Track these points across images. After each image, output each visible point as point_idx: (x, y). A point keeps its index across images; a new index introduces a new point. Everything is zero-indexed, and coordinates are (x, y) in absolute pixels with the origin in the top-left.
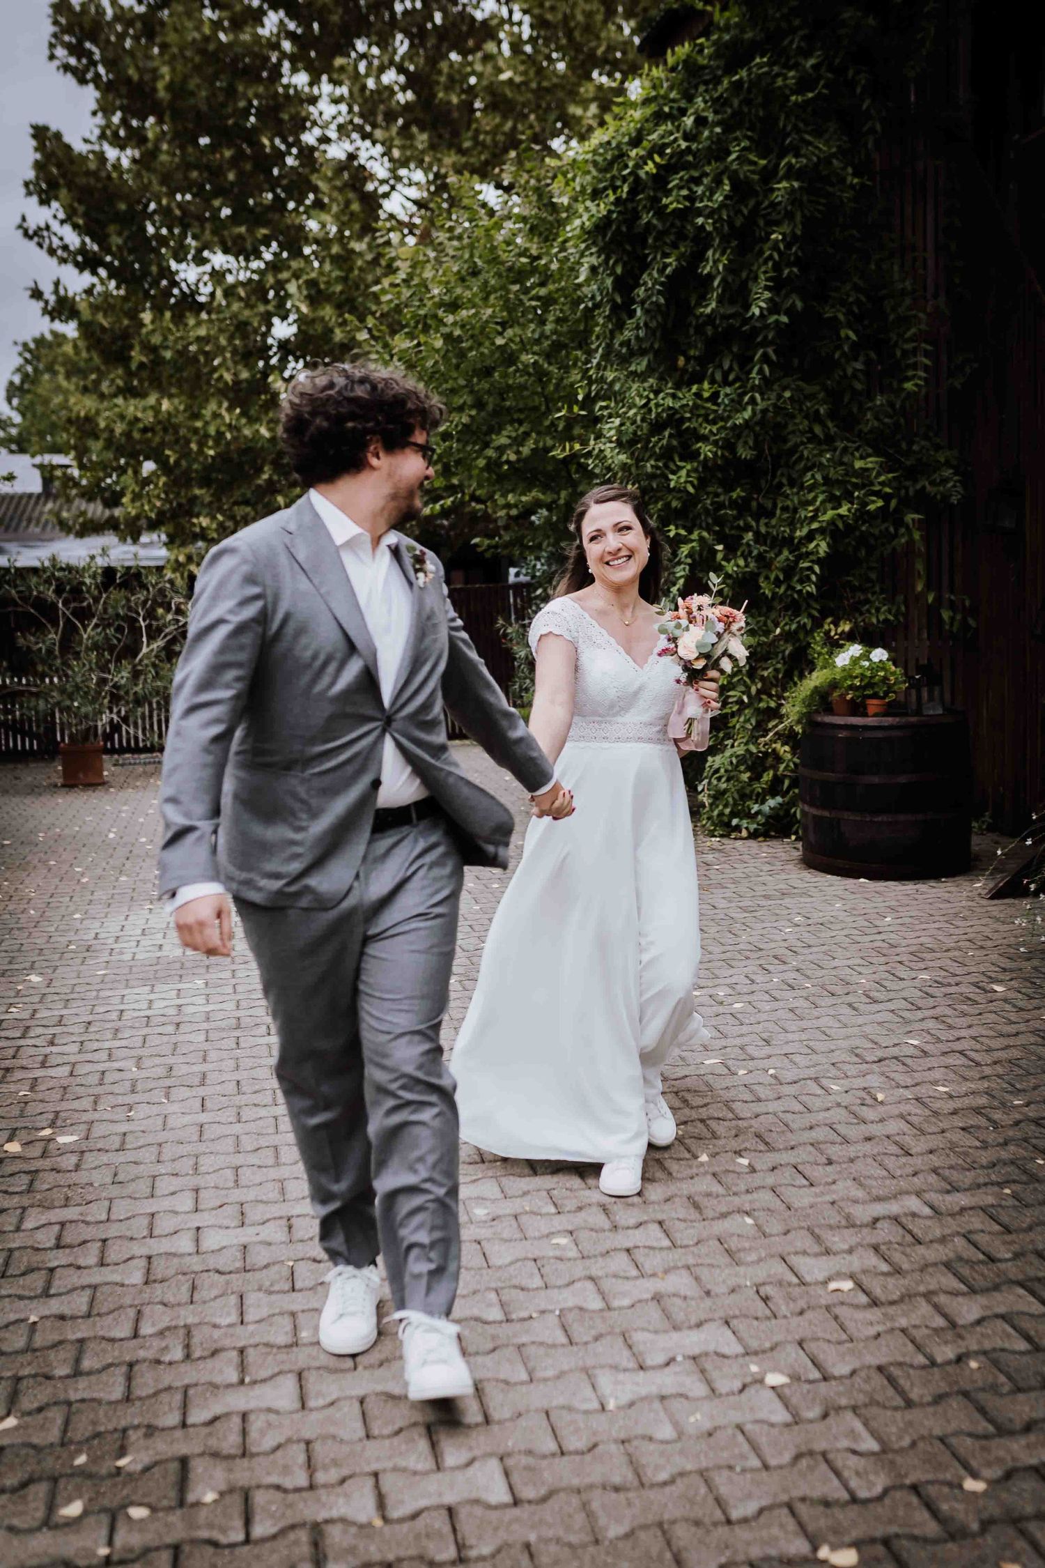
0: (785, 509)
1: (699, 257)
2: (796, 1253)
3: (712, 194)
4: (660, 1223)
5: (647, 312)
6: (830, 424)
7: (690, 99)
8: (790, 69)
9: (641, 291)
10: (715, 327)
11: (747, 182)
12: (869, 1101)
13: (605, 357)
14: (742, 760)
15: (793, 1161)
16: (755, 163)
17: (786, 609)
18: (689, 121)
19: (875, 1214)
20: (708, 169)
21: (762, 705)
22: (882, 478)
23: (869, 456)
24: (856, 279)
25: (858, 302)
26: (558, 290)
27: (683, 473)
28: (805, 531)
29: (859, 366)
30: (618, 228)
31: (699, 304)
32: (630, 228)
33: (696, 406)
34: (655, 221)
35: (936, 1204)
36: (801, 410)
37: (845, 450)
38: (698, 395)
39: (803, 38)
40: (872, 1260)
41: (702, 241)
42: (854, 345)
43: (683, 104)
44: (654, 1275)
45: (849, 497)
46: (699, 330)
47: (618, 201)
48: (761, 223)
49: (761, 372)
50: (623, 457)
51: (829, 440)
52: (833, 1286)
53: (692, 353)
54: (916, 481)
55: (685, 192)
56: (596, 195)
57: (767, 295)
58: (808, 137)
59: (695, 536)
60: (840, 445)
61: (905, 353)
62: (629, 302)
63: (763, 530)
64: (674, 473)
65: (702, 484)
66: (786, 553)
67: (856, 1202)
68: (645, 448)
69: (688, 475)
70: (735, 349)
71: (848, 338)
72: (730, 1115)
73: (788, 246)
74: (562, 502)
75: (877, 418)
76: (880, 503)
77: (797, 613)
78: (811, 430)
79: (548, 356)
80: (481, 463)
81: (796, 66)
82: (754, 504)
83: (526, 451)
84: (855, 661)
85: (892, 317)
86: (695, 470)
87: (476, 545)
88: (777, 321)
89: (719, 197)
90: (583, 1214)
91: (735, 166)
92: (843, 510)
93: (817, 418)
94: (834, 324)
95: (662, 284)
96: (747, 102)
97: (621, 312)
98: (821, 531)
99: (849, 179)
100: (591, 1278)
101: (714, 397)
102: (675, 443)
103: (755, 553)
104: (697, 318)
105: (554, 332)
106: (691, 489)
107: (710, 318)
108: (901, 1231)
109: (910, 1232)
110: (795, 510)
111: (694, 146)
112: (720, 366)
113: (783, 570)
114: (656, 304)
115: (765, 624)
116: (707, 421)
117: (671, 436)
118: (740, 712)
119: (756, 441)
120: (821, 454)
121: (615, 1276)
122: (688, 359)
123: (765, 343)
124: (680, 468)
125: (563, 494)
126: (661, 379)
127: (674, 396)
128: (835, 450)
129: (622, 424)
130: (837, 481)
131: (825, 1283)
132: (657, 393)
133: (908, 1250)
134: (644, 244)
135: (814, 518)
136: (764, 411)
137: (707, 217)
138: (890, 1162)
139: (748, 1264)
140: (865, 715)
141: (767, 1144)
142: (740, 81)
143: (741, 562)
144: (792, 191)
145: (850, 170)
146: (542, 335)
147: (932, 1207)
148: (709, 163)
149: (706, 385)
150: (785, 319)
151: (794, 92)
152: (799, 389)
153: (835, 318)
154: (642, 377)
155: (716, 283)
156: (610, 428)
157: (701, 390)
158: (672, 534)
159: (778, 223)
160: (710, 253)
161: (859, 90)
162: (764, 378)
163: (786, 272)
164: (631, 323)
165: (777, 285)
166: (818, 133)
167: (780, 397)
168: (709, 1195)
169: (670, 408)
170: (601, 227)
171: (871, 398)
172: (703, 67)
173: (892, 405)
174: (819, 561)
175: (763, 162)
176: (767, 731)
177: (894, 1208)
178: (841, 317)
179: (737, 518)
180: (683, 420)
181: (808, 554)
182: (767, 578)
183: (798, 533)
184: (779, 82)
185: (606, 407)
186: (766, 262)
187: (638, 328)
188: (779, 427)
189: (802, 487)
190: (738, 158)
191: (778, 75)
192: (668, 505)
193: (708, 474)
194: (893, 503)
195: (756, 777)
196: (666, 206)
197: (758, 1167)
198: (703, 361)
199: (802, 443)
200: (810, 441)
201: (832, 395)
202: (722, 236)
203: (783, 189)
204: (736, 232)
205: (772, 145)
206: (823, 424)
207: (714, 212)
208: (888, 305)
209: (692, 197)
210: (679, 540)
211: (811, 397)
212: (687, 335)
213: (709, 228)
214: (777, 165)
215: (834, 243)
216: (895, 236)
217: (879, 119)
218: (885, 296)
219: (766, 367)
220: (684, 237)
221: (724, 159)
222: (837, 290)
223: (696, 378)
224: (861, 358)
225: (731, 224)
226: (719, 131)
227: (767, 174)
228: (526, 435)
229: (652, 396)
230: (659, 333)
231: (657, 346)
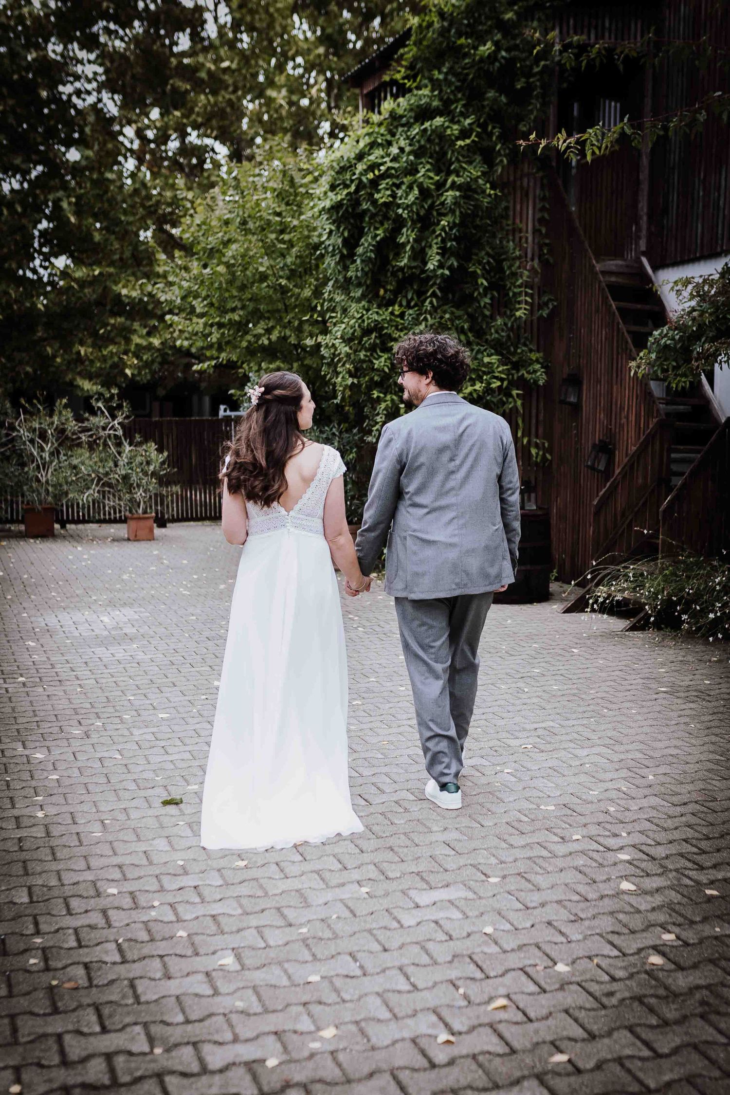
1: (397, 232)
3: (407, 195)
5: (362, 261)
6: (470, 335)
7: (393, 135)
8: (455, 124)
9: (360, 250)
10: (404, 273)
11: (428, 189)
13: (335, 286)
16: (431, 178)
18: (394, 150)
22: (500, 369)
23: (492, 355)
24: (488, 249)
25: (488, 263)
26: (298, 238)
27: (383, 359)
29: (487, 300)
30: (347, 209)
31: (395, 260)
32: (353, 209)
33: (391, 320)
34: (371, 208)
36: (453, 325)
37: (478, 351)
38: (392, 313)
39: (464, 106)
41: (399, 223)
42: (485, 288)
43: (389, 137)
45: (481, 379)
46: (394, 274)
47: (348, 193)
48: (435, 213)
49: (431, 303)
50: (346, 349)
53: (389, 287)
54: (518, 371)
55: (389, 192)
56: (334, 188)
57: (438, 257)
58: (464, 165)
59: (388, 397)
60: (476, 348)
61: (515, 294)
62: (351, 256)
64: (377, 359)
68: (360, 343)
69: (386, 362)
70: (415, 287)
71: (482, 284)
73: (451, 229)
75: (497, 332)
76: (499, 383)
79: (290, 280)
80: (244, 344)
81: (459, 122)
83: (275, 338)
85: (508, 273)
86: (388, 358)
87: (232, 395)
88: (442, 274)
89: (411, 198)
91: (421, 180)
92: (477, 387)
93: (461, 331)
94: (474, 275)
95: (373, 246)
96: (429, 140)
97: (347, 260)
99: (488, 191)
101: (402, 315)
102: (378, 341)
104: (393, 267)
105: (294, 264)
106: (387, 370)
107: (402, 269)
111: (396, 165)
112: (406, 297)
114: (370, 258)
116: (397, 329)
117: (376, 337)
122: (386, 291)
123: (434, 286)
124: (380, 357)
125: (295, 365)
126: (369, 302)
127: (377, 313)
129: (345, 328)
132: (368, 310)
134: (362, 221)
136: (433, 326)
137: (404, 209)
142: (425, 130)
144: (455, 198)
145: (488, 185)
146: (285, 265)
148: (406, 176)
149: (397, 307)
150: (447, 272)
151: (458, 139)
152: (452, 313)
153: (475, 272)
154: (359, 300)
155: (408, 248)
156: (338, 330)
157: (394, 310)
158: (375, 396)
159: (445, 215)
160: (405, 230)
161: (494, 138)
162: (433, 306)
163: (449, 244)
164: (352, 267)
165: (444, 251)
166: (470, 163)
167: (443, 318)
169: (376, 321)
170: (336, 207)
171: (494, 320)
172: (401, 117)
173: (506, 324)
175: (437, 178)
178: (479, 271)
180: (383, 328)
184: (449, 132)
185: (335, 317)
186: (437, 237)
187: (357, 270)
190: (423, 175)
191: (448, 127)
192: (372, 379)
194: (505, 383)
196: (378, 199)
198: (396, 292)
201: (472, 318)
202: (412, 220)
203: (450, 196)
204: (420, 219)
205: (443, 168)
206: (465, 334)
207: (408, 206)
208: (505, 265)
209: (394, 196)
210: (379, 400)
211: (459, 318)
212: (386, 276)
213: (405, 216)
214: (446, 181)
215: (476, 227)
216: (510, 222)
217: (505, 156)
218: (504, 260)
219: (434, 300)
220: (388, 219)
221: (414, 175)
222: (477, 255)
223: (391, 303)
224: (489, 296)
225: (418, 214)
226: (412, 158)
227: (440, 185)
228: (273, 327)
229: (364, 312)
230: (370, 275)
231: (368, 282)
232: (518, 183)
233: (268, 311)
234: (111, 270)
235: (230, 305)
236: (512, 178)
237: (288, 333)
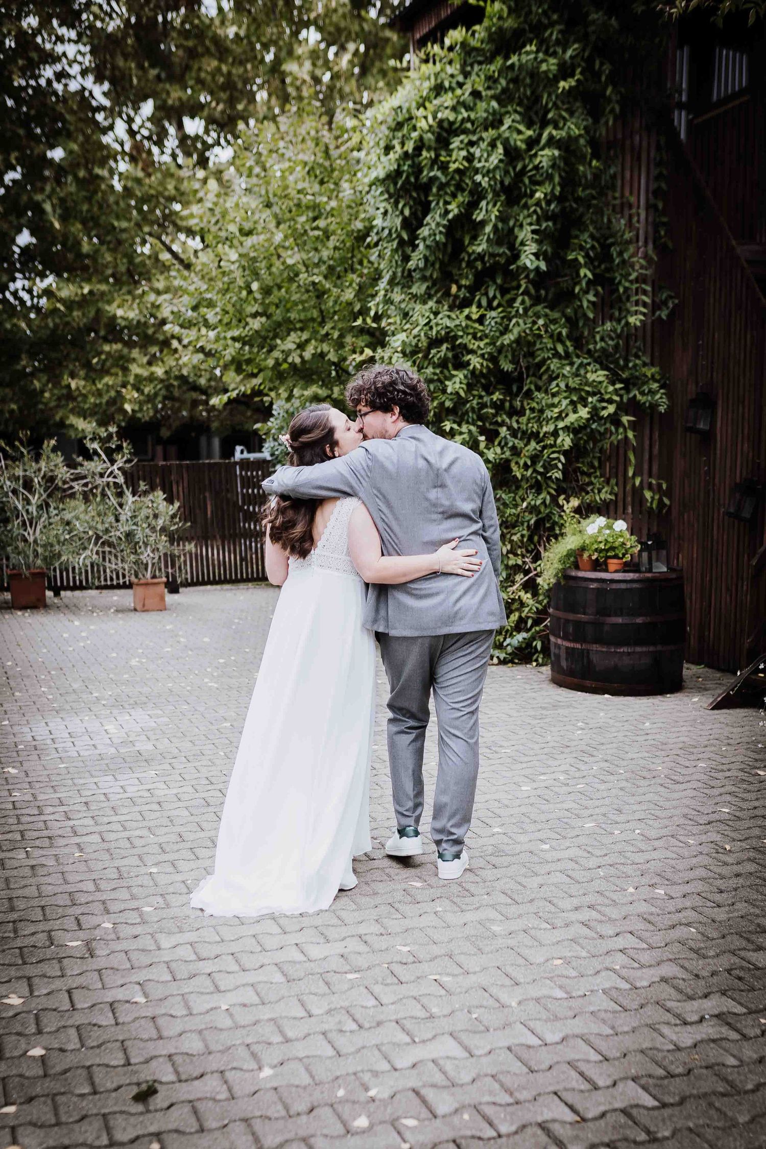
0: (532, 410)
1: (473, 205)
3: (488, 156)
5: (427, 247)
6: (568, 343)
7: (467, 75)
9: (424, 232)
10: (483, 263)
11: (517, 148)
13: (392, 282)
16: (521, 133)
17: (531, 487)
18: (466, 94)
21: (511, 563)
22: (610, 388)
23: (598, 370)
24: (591, 229)
25: (593, 247)
27: (457, 380)
28: (551, 428)
29: (592, 298)
30: (407, 178)
31: (471, 243)
32: (417, 178)
33: (467, 326)
34: (438, 175)
36: (547, 331)
37: (581, 365)
38: (468, 317)
39: (561, 32)
41: (477, 194)
42: (590, 282)
43: (460, 79)
45: (584, 402)
46: (470, 263)
48: (527, 181)
49: (523, 303)
51: (567, 356)
53: (463, 282)
54: (628, 391)
55: (464, 153)
58: (564, 113)
59: (464, 428)
60: (578, 361)
61: (627, 292)
62: (413, 240)
63: (515, 425)
64: (449, 380)
65: (470, 387)
66: (533, 444)
68: (426, 357)
69: (461, 382)
70: (499, 281)
71: (585, 276)
73: (549, 203)
75: (603, 340)
76: (612, 408)
77: (539, 492)
78: (555, 349)
81: (555, 54)
82: (508, 405)
84: (601, 530)
85: (617, 261)
86: (465, 378)
89: (494, 160)
91: (507, 134)
92: (582, 413)
93: (559, 339)
94: (575, 264)
95: (444, 226)
96: (515, 81)
98: (566, 429)
101: (481, 320)
102: (450, 355)
103: (510, 444)
104: (470, 255)
106: (462, 393)
107: (481, 257)
110: (541, 411)
111: (473, 116)
112: (486, 294)
113: (531, 457)
114: (438, 242)
115: (515, 499)
116: (475, 338)
117: (447, 349)
119: (513, 356)
120: (563, 367)
122: (459, 288)
123: (527, 280)
124: (454, 376)
126: (437, 302)
127: (449, 317)
128: (573, 364)
129: (407, 338)
130: (575, 389)
132: (436, 314)
134: (428, 193)
135: (560, 417)
137: (484, 175)
140: (607, 571)
142: (511, 66)
143: (498, 450)
144: (553, 158)
148: (486, 130)
149: (474, 308)
151: (557, 78)
152: (546, 315)
153: (576, 259)
154: (423, 300)
155: (488, 229)
156: (397, 341)
157: (470, 313)
158: (447, 428)
159: (539, 183)
160: (483, 204)
161: (603, 78)
162: (525, 307)
163: (546, 225)
164: (414, 255)
166: (571, 111)
167: (535, 323)
169: (447, 327)
170: (392, 177)
174: (565, 453)
175: (530, 133)
176: (514, 583)
178: (581, 260)
179: (495, 415)
180: (456, 337)
181: (554, 446)
182: (517, 463)
183: (545, 429)
184: (544, 67)
185: (394, 324)
186: (530, 216)
187: (420, 261)
188: (531, 344)
189: (548, 393)
190: (509, 128)
191: (543, 61)
192: (442, 404)
193: (475, 380)
196: (448, 164)
198: (473, 289)
199: (549, 358)
200: (554, 357)
201: (572, 323)
202: (494, 191)
203: (545, 156)
204: (506, 189)
205: (535, 118)
206: (563, 343)
207: (489, 171)
208: (614, 251)
209: (470, 158)
211: (554, 321)
212: (460, 268)
213: (485, 184)
214: (540, 135)
215: (578, 200)
216: (617, 195)
217: (617, 102)
218: (613, 244)
219: (527, 300)
220: (463, 190)
221: (498, 128)
222: (577, 237)
223: (466, 303)
224: (592, 293)
225: (502, 182)
226: (494, 104)
227: (532, 143)
228: (307, 341)
229: (432, 316)
230: (437, 266)
231: (435, 276)
232: (628, 142)
233: (300, 321)
234: (103, 287)
236: (620, 136)
237: (325, 347)
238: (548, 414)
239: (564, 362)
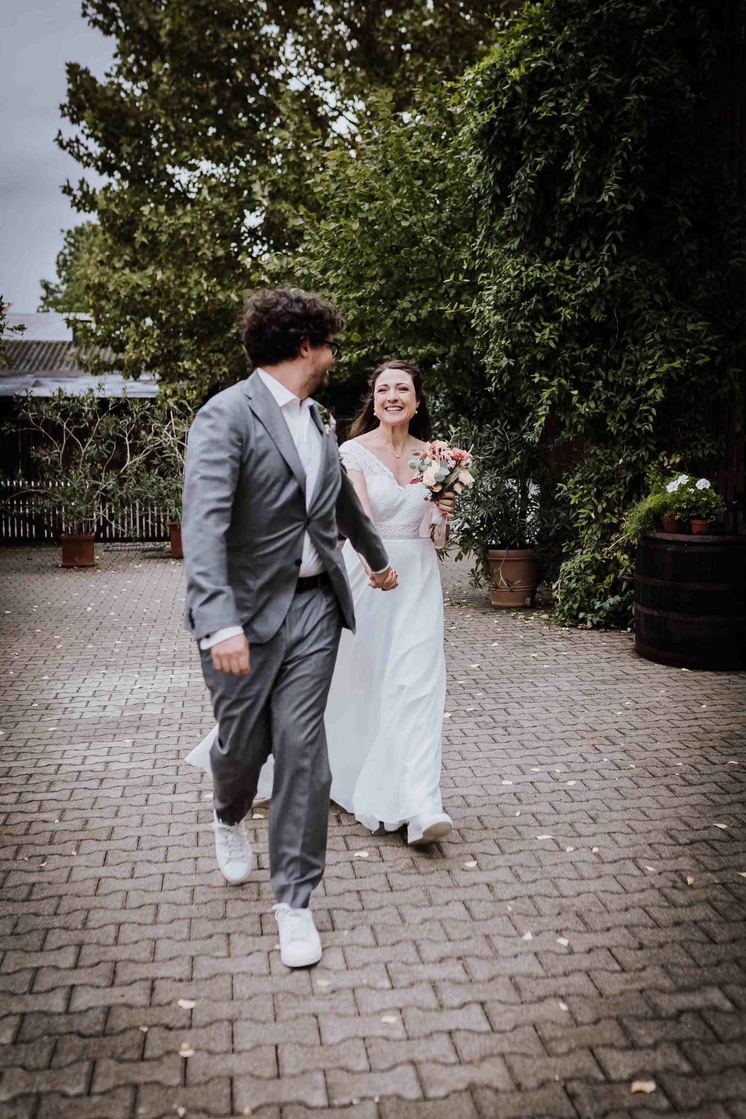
0: (629, 362)
1: (563, 157)
2: (604, 1046)
3: (575, 105)
4: (482, 1004)
5: (520, 200)
6: (668, 294)
8: (642, 5)
9: (516, 184)
10: (575, 214)
11: (604, 96)
12: (680, 884)
13: (487, 238)
14: (588, 565)
15: (608, 943)
16: (611, 81)
17: (628, 443)
18: (558, 47)
19: (680, 1006)
20: (571, 86)
21: (606, 521)
22: (710, 339)
23: (700, 320)
24: (692, 177)
25: (694, 195)
26: (452, 185)
27: (547, 331)
28: (645, 380)
29: (693, 247)
30: (499, 132)
31: (561, 196)
32: (509, 133)
33: (558, 278)
34: (529, 127)
35: (737, 997)
36: (644, 282)
37: (680, 315)
38: (560, 269)
40: (675, 1058)
41: (566, 143)
42: (689, 230)
44: (470, 1062)
45: (682, 354)
46: (563, 216)
47: (499, 112)
48: (615, 128)
49: (610, 250)
50: (498, 317)
51: (666, 308)
52: (637, 1086)
53: (557, 234)
54: (737, 342)
55: (551, 105)
56: (483, 107)
57: (615, 186)
58: (654, 60)
59: (555, 382)
60: (676, 311)
61: (731, 237)
62: (506, 192)
63: (611, 379)
64: (539, 331)
65: (562, 340)
66: (629, 398)
67: (662, 991)
68: (517, 310)
69: (551, 333)
70: (591, 232)
71: (684, 223)
72: (556, 893)
73: (636, 147)
74: (452, 354)
75: (707, 290)
76: (707, 359)
77: (637, 447)
78: (652, 299)
79: (443, 238)
80: (389, 322)
82: (604, 358)
83: (424, 313)
84: (682, 488)
85: (720, 208)
86: (557, 329)
88: (624, 209)
89: (580, 108)
90: (414, 991)
91: (594, 83)
92: (677, 364)
93: (657, 289)
94: (673, 213)
95: (532, 178)
97: (500, 201)
98: (658, 380)
99: (688, 95)
100: (413, 1063)
101: (573, 271)
102: (541, 307)
103: (604, 397)
104: (562, 206)
105: (449, 218)
106: (552, 345)
107: (572, 205)
108: (703, 1026)
109: (711, 1028)
110: (637, 364)
111: (562, 68)
112: (580, 245)
113: (625, 411)
114: (528, 194)
115: (611, 455)
116: (567, 290)
117: (538, 301)
118: (589, 525)
119: (607, 307)
120: (660, 317)
121: (435, 1061)
122: (553, 240)
123: (614, 227)
124: (544, 327)
125: (453, 347)
126: (531, 255)
127: (541, 269)
128: (671, 315)
129: (498, 292)
130: (672, 341)
131: (629, 1081)
132: (527, 267)
133: (709, 1048)
134: (520, 146)
135: (652, 371)
136: (614, 283)
137: (570, 124)
138: (696, 950)
139: (558, 1056)
140: (690, 533)
141: (585, 924)
142: (601, 14)
143: (592, 405)
144: (640, 102)
145: (688, 88)
146: (440, 221)
147: (732, 1001)
148: (573, 81)
149: (567, 261)
150: (630, 207)
152: (643, 265)
153: (675, 208)
154: (515, 253)
155: (576, 178)
156: (488, 296)
157: (563, 264)
158: (536, 380)
159: (628, 129)
160: (572, 153)
161: (698, 23)
162: (612, 255)
163: (633, 168)
164: (507, 209)
165: (626, 180)
166: (663, 57)
167: (627, 270)
168: (529, 976)
169: (538, 279)
170: (485, 132)
171: (702, 273)
172: (572, 5)
173: (719, 279)
174: (656, 405)
175: (618, 80)
176: (609, 543)
177: (696, 1000)
178: (679, 206)
179: (590, 369)
180: (547, 289)
181: (647, 399)
182: (613, 418)
184: (633, 15)
185: (488, 278)
186: (617, 160)
187: (512, 214)
188: (626, 295)
189: (643, 345)
190: (597, 76)
191: (632, 10)
192: (534, 357)
193: (566, 333)
194: (718, 359)
195: (600, 579)
196: (538, 114)
197: (576, 949)
198: (565, 242)
199: (645, 309)
200: (651, 307)
201: (670, 271)
202: (582, 139)
203: (632, 102)
204: (593, 136)
205: (625, 66)
206: (662, 294)
207: (576, 119)
208: (718, 197)
209: (558, 108)
210: (542, 386)
211: (651, 271)
212: (553, 221)
213: (571, 132)
214: (629, 82)
216: (725, 142)
218: (716, 190)
219: (614, 246)
221: (585, 78)
222: (677, 185)
223: (560, 255)
224: (695, 241)
225: (590, 130)
226: (582, 55)
227: (621, 89)
229: (523, 269)
230: (530, 218)
231: (528, 228)
235: (371, 273)
238: (643, 366)
239: (663, 313)
